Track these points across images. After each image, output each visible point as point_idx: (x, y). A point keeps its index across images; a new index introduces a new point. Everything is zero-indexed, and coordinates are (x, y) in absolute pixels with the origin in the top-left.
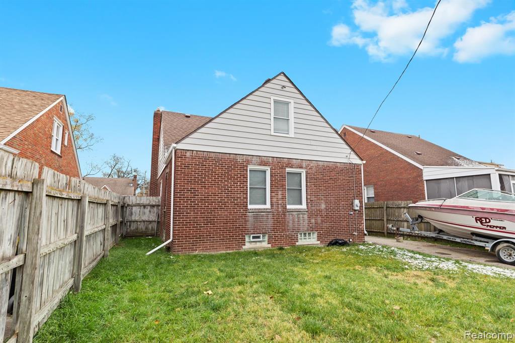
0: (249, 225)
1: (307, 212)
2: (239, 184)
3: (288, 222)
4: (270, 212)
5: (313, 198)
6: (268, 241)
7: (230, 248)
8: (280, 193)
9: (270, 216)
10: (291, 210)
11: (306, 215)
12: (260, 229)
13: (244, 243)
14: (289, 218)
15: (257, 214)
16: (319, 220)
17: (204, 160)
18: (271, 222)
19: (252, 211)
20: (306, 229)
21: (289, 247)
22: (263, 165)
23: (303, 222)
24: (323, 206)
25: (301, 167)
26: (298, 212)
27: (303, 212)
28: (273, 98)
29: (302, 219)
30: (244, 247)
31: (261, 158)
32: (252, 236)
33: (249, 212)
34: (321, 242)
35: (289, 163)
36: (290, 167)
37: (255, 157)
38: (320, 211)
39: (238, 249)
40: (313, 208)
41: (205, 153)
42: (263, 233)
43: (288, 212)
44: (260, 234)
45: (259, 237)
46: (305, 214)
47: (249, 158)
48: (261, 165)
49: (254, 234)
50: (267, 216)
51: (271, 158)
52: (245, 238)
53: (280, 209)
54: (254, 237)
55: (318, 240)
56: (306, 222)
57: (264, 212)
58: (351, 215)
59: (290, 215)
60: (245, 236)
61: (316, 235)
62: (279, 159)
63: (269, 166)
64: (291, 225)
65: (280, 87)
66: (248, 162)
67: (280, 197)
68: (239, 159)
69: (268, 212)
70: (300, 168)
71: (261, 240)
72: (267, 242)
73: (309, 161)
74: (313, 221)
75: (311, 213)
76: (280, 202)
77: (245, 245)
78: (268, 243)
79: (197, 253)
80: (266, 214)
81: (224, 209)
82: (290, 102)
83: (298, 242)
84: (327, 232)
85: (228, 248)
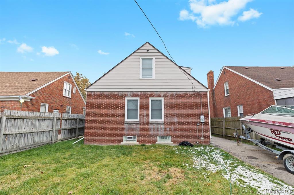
0: (125, 131)
1: (163, 123)
2: (119, 108)
3: (150, 129)
4: (138, 123)
5: (168, 115)
6: (137, 140)
7: (114, 143)
8: (145, 112)
9: (138, 126)
10: (153, 123)
11: (163, 126)
12: (132, 133)
13: (122, 140)
14: (151, 127)
15: (130, 125)
16: (173, 128)
17: (100, 95)
18: (138, 129)
19: (127, 123)
20: (162, 134)
21: (151, 145)
22: (134, 97)
23: (161, 129)
24: (176, 120)
25: (160, 96)
26: (156, 123)
27: (161, 123)
28: (141, 58)
29: (160, 128)
30: (122, 143)
31: (133, 92)
32: (127, 137)
33: (125, 124)
34: (174, 143)
35: (152, 94)
36: (152, 97)
37: (130, 92)
38: (174, 123)
39: (118, 144)
40: (168, 121)
41: (101, 92)
42: (134, 136)
43: (150, 123)
44: (132, 136)
45: (132, 138)
46: (162, 125)
47: (126, 93)
48: (133, 97)
49: (128, 136)
50: (137, 126)
51: (140, 92)
52: (122, 138)
53: (145, 122)
54: (128, 138)
55: (172, 141)
56: (163, 130)
57: (134, 123)
58: (198, 125)
59: (152, 125)
60: (123, 137)
61: (170, 138)
62: (145, 92)
63: (138, 97)
64: (152, 131)
65: (146, 51)
66: (125, 96)
67: (145, 114)
68: (120, 94)
69: (137, 123)
70: (159, 97)
71: (133, 139)
72: (136, 141)
73: (166, 92)
74: (168, 129)
75: (166, 124)
76: (145, 118)
77: (122, 142)
78: (137, 142)
79: (96, 144)
80: (136, 125)
81: (111, 121)
82: (153, 59)
83: (157, 142)
84: (179, 137)
85: (113, 143)
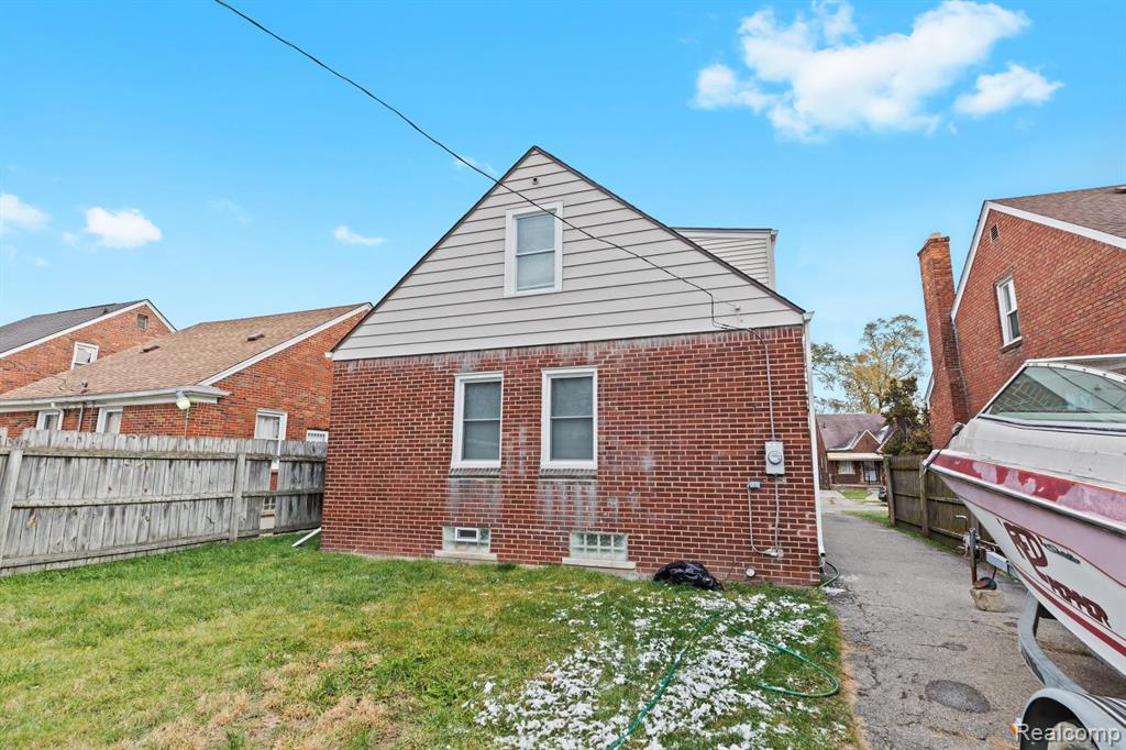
0: (451, 506)
1: (594, 477)
2: (433, 416)
3: (540, 502)
4: (497, 477)
5: (616, 441)
6: (492, 546)
7: (411, 551)
8: (523, 430)
9: (497, 487)
10: (552, 473)
11: (592, 487)
12: (473, 515)
13: (440, 543)
14: (545, 491)
15: (469, 482)
16: (634, 501)
17: (374, 374)
18: (497, 501)
19: (457, 474)
20: (590, 523)
21: (542, 567)
22: (486, 370)
23: (585, 504)
24: (648, 463)
25: (582, 362)
26: (567, 477)
27: (582, 477)
28: (509, 214)
29: (579, 496)
30: (437, 552)
31: (481, 353)
32: (457, 529)
33: (450, 477)
34: (638, 565)
35: (550, 356)
36: (551, 366)
37: (470, 354)
38: (639, 476)
39: (426, 556)
40: (615, 468)
41: (377, 361)
42: (479, 526)
43: (541, 477)
44: (473, 526)
45: (473, 534)
46: (589, 484)
47: (456, 358)
48: (479, 370)
49: (461, 525)
50: (491, 487)
51: (504, 352)
52: (440, 533)
53: (521, 471)
54: (463, 534)
55: (630, 559)
56: (593, 504)
57: (482, 477)
58: (753, 490)
59: (548, 486)
60: (440, 529)
61: (624, 546)
62: (524, 350)
63: (499, 369)
64: (548, 510)
65: (529, 184)
66: (454, 367)
67: (523, 439)
68: (437, 364)
69: (489, 477)
70: (578, 364)
71: (476, 540)
72: (489, 548)
73: (605, 344)
74: (614, 503)
75: (607, 483)
76: (522, 453)
77: (440, 548)
78: (492, 551)
79: (354, 553)
80: (488, 482)
81: (403, 468)
82: (555, 209)
83: (568, 555)
84: (661, 538)
85: (408, 550)
